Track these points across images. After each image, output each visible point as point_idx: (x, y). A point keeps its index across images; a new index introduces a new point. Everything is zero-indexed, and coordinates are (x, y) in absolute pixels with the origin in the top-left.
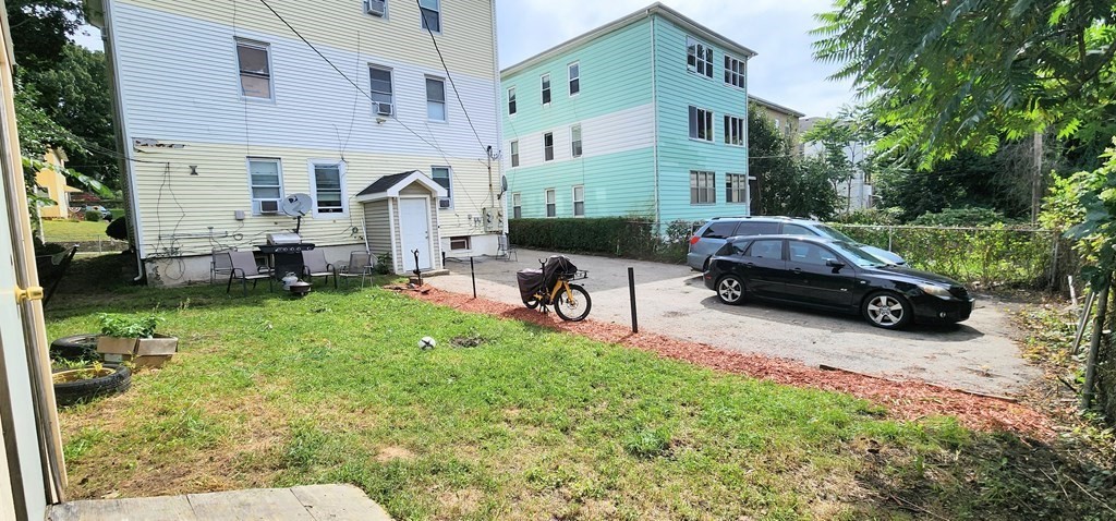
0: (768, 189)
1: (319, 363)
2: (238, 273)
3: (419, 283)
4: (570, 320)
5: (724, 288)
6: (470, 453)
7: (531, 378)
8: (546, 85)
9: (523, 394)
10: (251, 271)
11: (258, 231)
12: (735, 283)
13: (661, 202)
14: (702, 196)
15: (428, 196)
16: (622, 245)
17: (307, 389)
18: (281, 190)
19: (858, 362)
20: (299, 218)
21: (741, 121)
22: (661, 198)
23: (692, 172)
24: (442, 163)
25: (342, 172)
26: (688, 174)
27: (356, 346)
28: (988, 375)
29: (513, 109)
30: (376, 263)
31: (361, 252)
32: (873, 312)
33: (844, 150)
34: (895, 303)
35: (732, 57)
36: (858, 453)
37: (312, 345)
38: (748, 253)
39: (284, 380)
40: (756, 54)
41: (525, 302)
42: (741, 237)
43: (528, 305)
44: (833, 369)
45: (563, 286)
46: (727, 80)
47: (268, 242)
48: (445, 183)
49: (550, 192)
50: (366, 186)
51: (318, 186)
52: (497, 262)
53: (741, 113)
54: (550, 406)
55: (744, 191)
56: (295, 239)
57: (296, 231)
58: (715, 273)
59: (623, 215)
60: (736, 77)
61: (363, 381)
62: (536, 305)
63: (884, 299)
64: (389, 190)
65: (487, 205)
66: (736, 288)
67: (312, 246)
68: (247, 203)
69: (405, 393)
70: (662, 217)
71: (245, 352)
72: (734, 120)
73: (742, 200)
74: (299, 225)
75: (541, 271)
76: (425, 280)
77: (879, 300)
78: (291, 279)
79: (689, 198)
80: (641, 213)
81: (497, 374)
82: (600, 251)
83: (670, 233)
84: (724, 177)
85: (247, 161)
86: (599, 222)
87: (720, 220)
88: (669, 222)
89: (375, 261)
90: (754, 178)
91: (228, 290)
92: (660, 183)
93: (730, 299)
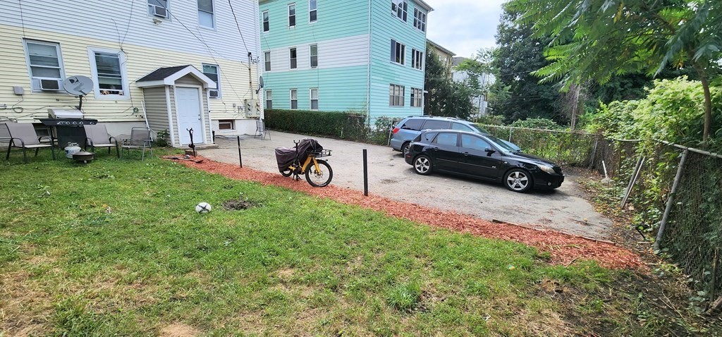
0: (433, 100)
1: (97, 230)
2: (17, 143)
3: (194, 154)
4: (318, 186)
5: (418, 163)
6: (253, 322)
7: (296, 237)
8: (292, 12)
9: (292, 253)
10: (32, 141)
11: (39, 106)
12: (426, 160)
13: (371, 104)
14: (396, 101)
15: (200, 87)
16: (344, 131)
17: (81, 260)
18: (61, 72)
19: (511, 216)
20: (81, 97)
21: (421, 53)
22: (371, 100)
23: (391, 85)
24: (211, 62)
25: (121, 61)
26: (389, 86)
27: (136, 210)
28: (586, 224)
29: (266, 28)
30: (156, 138)
31: (141, 128)
32: (510, 181)
33: (479, 79)
34: (524, 176)
35: (419, 10)
36: (549, 293)
37: (92, 210)
38: (435, 141)
39: (55, 250)
40: (433, 10)
41: (281, 171)
42: (430, 130)
43: (284, 174)
44: (501, 223)
45: (312, 162)
46: (415, 25)
47: (50, 116)
48: (214, 78)
49: (294, 91)
50: (145, 75)
51: (99, 71)
52: (256, 140)
53: (422, 48)
54: (318, 265)
55: (420, 100)
56: (78, 114)
57: (79, 108)
58: (411, 153)
59: (346, 111)
60: (420, 25)
61: (142, 248)
62: (290, 174)
63: (517, 174)
64: (165, 79)
65: (248, 97)
66: (427, 164)
67: (95, 122)
68: (26, 79)
69: (185, 259)
70: (371, 114)
71: (16, 220)
72: (418, 52)
73: (419, 105)
74: (81, 103)
75: (295, 149)
76: (199, 153)
77: (515, 174)
78: (74, 149)
79: (389, 102)
80: (357, 110)
81: (267, 235)
82: (329, 134)
83: (377, 124)
84: (410, 90)
85: (24, 44)
86: (329, 114)
87: (414, 118)
88: (377, 117)
89: (154, 136)
90: (427, 92)
91: (8, 157)
92: (371, 90)
93: (422, 171)
